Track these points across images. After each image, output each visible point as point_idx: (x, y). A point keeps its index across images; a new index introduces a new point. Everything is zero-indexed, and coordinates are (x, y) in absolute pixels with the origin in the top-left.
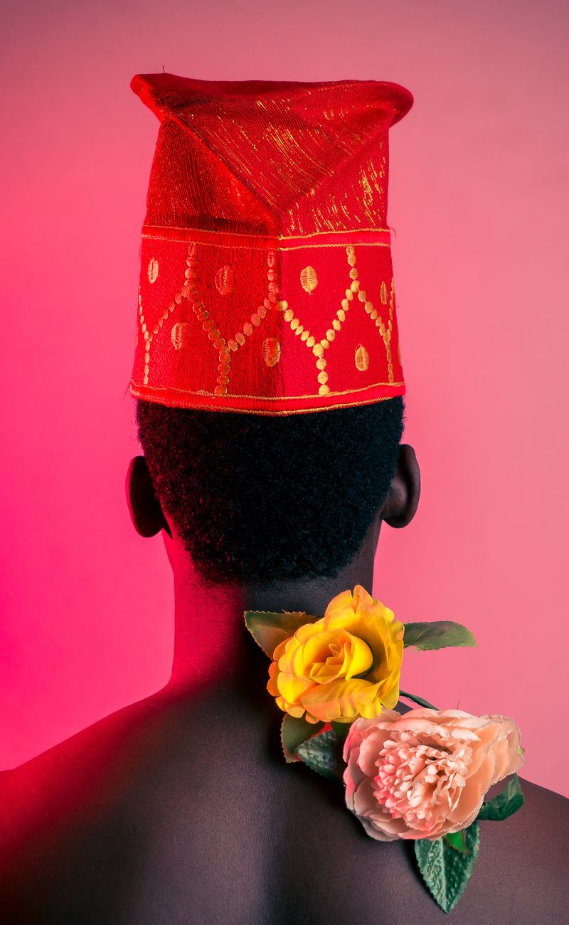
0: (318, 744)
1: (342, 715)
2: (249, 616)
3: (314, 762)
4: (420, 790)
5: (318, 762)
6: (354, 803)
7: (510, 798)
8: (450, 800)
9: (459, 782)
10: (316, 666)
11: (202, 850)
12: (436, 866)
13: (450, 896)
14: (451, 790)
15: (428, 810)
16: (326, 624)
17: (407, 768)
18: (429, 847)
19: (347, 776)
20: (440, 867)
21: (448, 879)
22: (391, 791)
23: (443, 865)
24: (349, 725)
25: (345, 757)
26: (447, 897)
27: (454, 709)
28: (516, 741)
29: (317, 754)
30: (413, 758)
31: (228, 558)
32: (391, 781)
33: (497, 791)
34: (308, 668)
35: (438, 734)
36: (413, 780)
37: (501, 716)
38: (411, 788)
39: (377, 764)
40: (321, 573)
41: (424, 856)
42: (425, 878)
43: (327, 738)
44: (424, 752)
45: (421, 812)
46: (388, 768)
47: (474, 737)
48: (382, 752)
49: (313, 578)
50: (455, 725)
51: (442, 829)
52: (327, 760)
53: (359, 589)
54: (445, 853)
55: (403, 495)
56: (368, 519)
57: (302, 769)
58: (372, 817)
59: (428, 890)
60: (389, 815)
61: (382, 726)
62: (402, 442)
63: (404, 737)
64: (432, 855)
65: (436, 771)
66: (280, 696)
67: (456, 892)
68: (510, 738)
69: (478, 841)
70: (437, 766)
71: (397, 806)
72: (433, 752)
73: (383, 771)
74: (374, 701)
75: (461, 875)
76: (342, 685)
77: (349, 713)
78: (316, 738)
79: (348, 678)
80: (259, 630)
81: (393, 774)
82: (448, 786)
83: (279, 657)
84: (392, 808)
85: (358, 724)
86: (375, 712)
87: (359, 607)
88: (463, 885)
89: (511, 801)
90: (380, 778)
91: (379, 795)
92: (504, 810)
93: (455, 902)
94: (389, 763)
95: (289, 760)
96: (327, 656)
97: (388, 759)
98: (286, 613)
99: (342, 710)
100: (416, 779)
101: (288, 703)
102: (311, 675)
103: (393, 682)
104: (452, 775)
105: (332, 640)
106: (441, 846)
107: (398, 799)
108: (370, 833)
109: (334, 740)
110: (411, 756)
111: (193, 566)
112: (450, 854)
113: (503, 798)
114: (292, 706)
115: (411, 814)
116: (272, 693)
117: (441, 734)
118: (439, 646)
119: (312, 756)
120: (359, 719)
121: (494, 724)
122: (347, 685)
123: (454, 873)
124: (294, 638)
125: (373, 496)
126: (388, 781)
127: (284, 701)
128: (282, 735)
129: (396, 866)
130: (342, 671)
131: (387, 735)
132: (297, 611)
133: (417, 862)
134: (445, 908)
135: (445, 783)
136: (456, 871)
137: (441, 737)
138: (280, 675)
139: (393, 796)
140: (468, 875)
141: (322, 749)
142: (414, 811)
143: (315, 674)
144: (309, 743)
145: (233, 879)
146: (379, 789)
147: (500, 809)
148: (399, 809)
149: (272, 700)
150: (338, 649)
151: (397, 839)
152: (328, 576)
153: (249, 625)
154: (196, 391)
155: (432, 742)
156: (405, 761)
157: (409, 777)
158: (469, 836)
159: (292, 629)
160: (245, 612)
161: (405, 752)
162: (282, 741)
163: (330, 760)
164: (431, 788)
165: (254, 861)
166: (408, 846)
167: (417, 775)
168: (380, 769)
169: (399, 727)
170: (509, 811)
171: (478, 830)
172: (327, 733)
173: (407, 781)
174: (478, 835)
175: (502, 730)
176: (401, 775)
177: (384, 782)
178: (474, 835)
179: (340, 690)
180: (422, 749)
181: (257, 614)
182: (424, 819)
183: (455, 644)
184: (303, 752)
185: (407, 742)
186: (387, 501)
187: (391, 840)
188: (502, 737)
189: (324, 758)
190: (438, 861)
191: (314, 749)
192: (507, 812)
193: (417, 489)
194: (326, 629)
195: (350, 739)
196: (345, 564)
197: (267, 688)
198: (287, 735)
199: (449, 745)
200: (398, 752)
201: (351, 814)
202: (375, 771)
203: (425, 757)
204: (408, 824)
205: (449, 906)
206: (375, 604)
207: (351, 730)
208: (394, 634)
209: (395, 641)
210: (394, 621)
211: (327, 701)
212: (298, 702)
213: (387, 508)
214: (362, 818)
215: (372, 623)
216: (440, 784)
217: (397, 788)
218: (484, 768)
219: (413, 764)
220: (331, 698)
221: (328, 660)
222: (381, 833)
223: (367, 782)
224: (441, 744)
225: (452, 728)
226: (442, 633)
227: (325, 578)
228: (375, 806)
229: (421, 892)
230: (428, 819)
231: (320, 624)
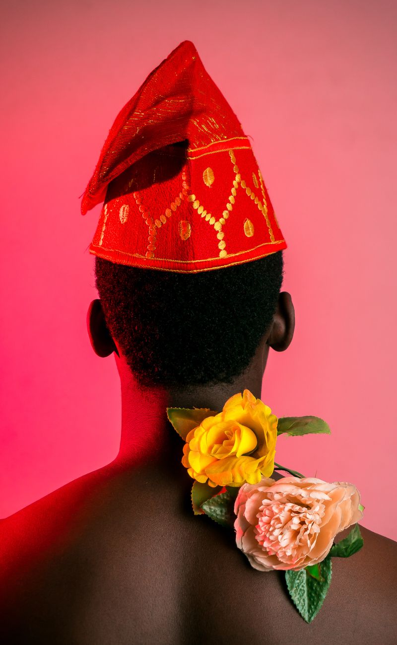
0: (217, 502)
1: (233, 481)
2: (170, 411)
3: (214, 515)
4: (288, 535)
5: (217, 515)
6: (242, 543)
7: (353, 541)
8: (309, 542)
9: (316, 529)
10: (216, 446)
11: (134, 576)
12: (301, 590)
13: (310, 611)
14: (310, 535)
15: (294, 549)
16: (223, 416)
17: (278, 519)
18: (296, 576)
19: (237, 525)
20: (304, 590)
21: (309, 599)
22: (267, 536)
23: (306, 589)
24: (238, 488)
25: (235, 511)
26: (309, 612)
27: (313, 477)
28: (357, 500)
29: (217, 509)
30: (283, 512)
31: (156, 369)
32: (267, 528)
33: (342, 537)
34: (211, 448)
35: (300, 495)
36: (282, 528)
37: (346, 483)
38: (282, 534)
39: (258, 516)
40: (222, 380)
41: (292, 582)
42: (293, 598)
43: (224, 498)
44: (291, 508)
45: (288, 551)
46: (265, 519)
47: (327, 498)
48: (261, 508)
49: (215, 384)
50: (313, 489)
51: (303, 563)
52: (223, 514)
53: (247, 392)
54: (308, 580)
55: (282, 327)
56: (256, 343)
57: (205, 519)
58: (254, 554)
59: (295, 606)
60: (266, 553)
61: (261, 489)
62: (282, 290)
63: (277, 497)
64: (298, 581)
65: (299, 522)
66: (190, 467)
67: (315, 608)
68: (353, 498)
69: (331, 572)
70: (300, 518)
71: (272, 546)
72: (297, 508)
73: (262, 521)
74: (256, 471)
75: (319, 596)
76: (235, 460)
77: (239, 480)
78: (216, 498)
79: (238, 455)
80: (177, 421)
81: (268, 523)
82: (308, 532)
83: (190, 440)
84: (268, 547)
85: (245, 487)
86: (257, 479)
87: (246, 405)
88: (321, 603)
89: (354, 543)
90: (259, 526)
91: (259, 538)
92: (349, 550)
93: (315, 615)
94: (266, 516)
95: (196, 513)
96: (224, 439)
97: (265, 512)
98: (196, 409)
99: (234, 478)
100: (285, 527)
101: (196, 473)
102: (212, 452)
103: (271, 457)
104: (310, 525)
105: (227, 429)
106: (305, 576)
107: (272, 541)
108: (254, 566)
109: (228, 499)
110: (281, 510)
111: (132, 375)
112: (311, 582)
113: (348, 541)
114: (199, 475)
115: (282, 552)
116: (185, 466)
117: (302, 495)
118: (303, 433)
119: (213, 510)
120: (245, 484)
121: (341, 488)
122: (238, 460)
123: (313, 595)
124: (201, 427)
125: (259, 326)
126: (265, 528)
127: (193, 471)
128: (192, 495)
129: (272, 589)
130: (234, 450)
131: (264, 496)
132: (204, 407)
133: (287, 586)
134: (307, 619)
135: (306, 530)
136: (315, 593)
137: (303, 497)
138: (190, 453)
139: (269, 539)
140: (324, 596)
141: (220, 505)
142: (284, 550)
143: (215, 452)
144: (211, 501)
145: (156, 597)
146: (259, 534)
147: (346, 549)
148: (273, 548)
149: (185, 470)
150: (232, 434)
151: (273, 570)
152: (226, 382)
153: (170, 418)
154: (133, 253)
155: (296, 501)
156: (277, 514)
157: (280, 525)
158: (325, 568)
159: (199, 421)
160: (167, 409)
161: (277, 508)
162: (192, 499)
163: (226, 514)
164: (296, 533)
165: (171, 585)
166: (281, 575)
167: (286, 523)
168: (260, 519)
169: (273, 490)
170: (352, 550)
171: (331, 564)
172: (223, 494)
173: (278, 528)
174: (331, 567)
175: (347, 493)
176: (274, 524)
177: (262, 529)
178: (328, 568)
179: (233, 463)
180: (289, 506)
181: (176, 410)
182: (291, 555)
183: (315, 432)
184: (206, 508)
185: (279, 500)
186: (270, 331)
187: (268, 570)
188: (346, 498)
189: (221, 511)
190: (303, 586)
191: (214, 505)
192: (351, 552)
193: (292, 323)
194: (223, 420)
195: (239, 498)
196: (239, 374)
197: (182, 462)
198: (195, 495)
199: (308, 503)
200: (272, 507)
201: (240, 552)
202: (256, 521)
203: (291, 511)
204: (280, 559)
205: (310, 618)
206: (258, 403)
207: (240, 492)
208: (271, 424)
209: (271, 430)
210: (271, 415)
211: (223, 471)
212: (204, 472)
213: (272, 337)
214: (248, 554)
215: (255, 416)
216: (302, 530)
217: (271, 534)
218: (334, 519)
219: (283, 516)
220: (226, 469)
221: (225, 442)
222: (261, 565)
223: (251, 529)
224: (303, 502)
225: (311, 491)
226: (306, 424)
227: (224, 384)
228: (257, 546)
229: (290, 608)
230: (294, 556)
231: (218, 417)
